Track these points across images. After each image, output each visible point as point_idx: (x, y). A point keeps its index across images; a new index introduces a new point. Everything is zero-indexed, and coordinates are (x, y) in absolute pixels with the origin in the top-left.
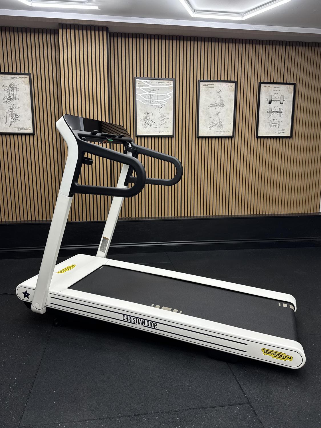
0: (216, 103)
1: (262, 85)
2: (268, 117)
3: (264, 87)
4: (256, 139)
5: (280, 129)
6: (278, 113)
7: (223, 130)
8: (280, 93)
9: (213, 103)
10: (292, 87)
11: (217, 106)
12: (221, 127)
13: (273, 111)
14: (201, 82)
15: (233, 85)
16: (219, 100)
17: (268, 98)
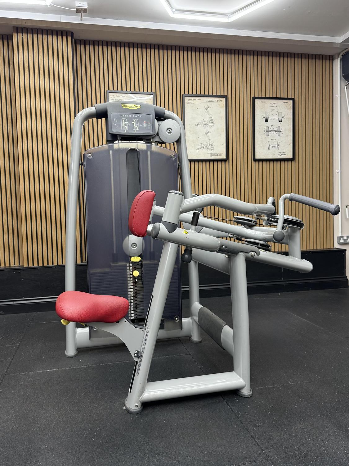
0: (204, 121)
1: (257, 101)
2: (266, 137)
3: (259, 103)
4: (253, 163)
5: (280, 150)
6: (277, 133)
7: (214, 152)
8: (277, 109)
9: (201, 122)
10: (291, 102)
11: (206, 124)
12: (211, 149)
13: (271, 130)
14: (185, 96)
15: (224, 100)
16: (208, 117)
17: (264, 115)
